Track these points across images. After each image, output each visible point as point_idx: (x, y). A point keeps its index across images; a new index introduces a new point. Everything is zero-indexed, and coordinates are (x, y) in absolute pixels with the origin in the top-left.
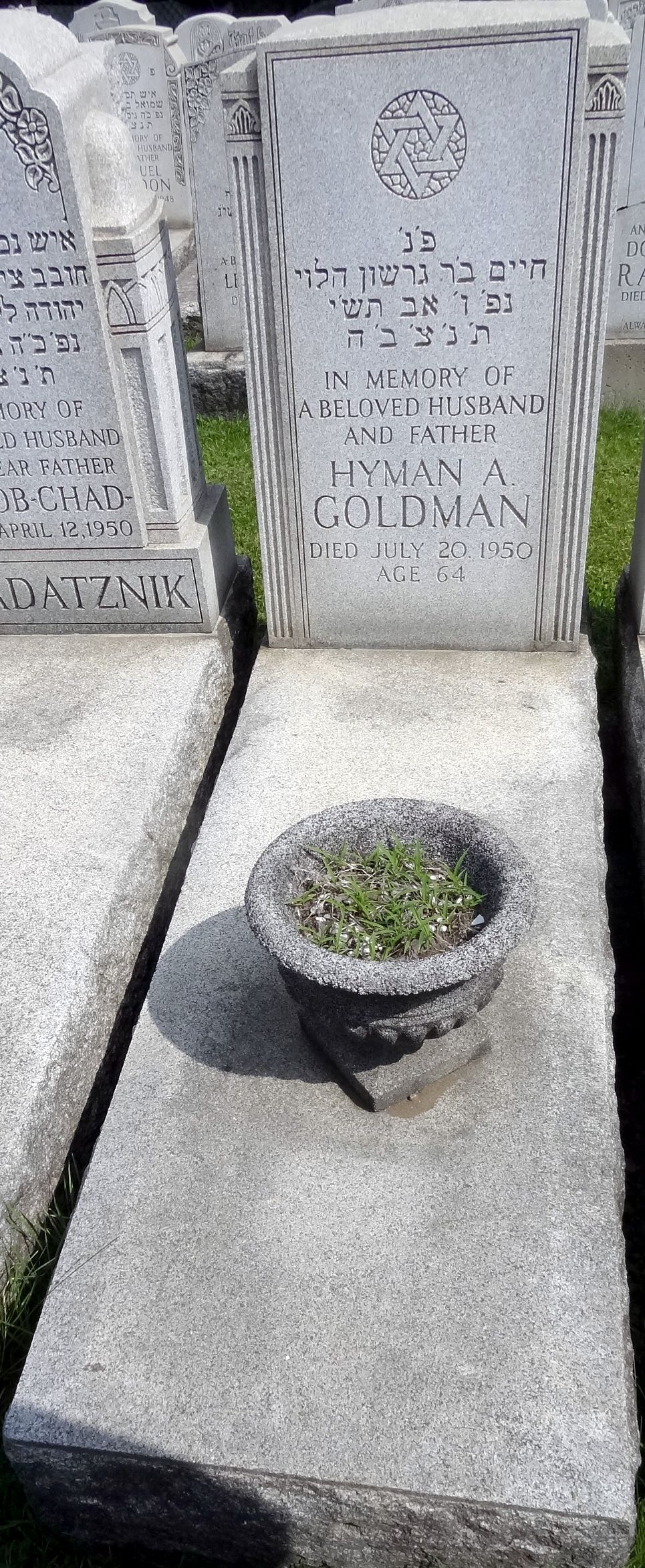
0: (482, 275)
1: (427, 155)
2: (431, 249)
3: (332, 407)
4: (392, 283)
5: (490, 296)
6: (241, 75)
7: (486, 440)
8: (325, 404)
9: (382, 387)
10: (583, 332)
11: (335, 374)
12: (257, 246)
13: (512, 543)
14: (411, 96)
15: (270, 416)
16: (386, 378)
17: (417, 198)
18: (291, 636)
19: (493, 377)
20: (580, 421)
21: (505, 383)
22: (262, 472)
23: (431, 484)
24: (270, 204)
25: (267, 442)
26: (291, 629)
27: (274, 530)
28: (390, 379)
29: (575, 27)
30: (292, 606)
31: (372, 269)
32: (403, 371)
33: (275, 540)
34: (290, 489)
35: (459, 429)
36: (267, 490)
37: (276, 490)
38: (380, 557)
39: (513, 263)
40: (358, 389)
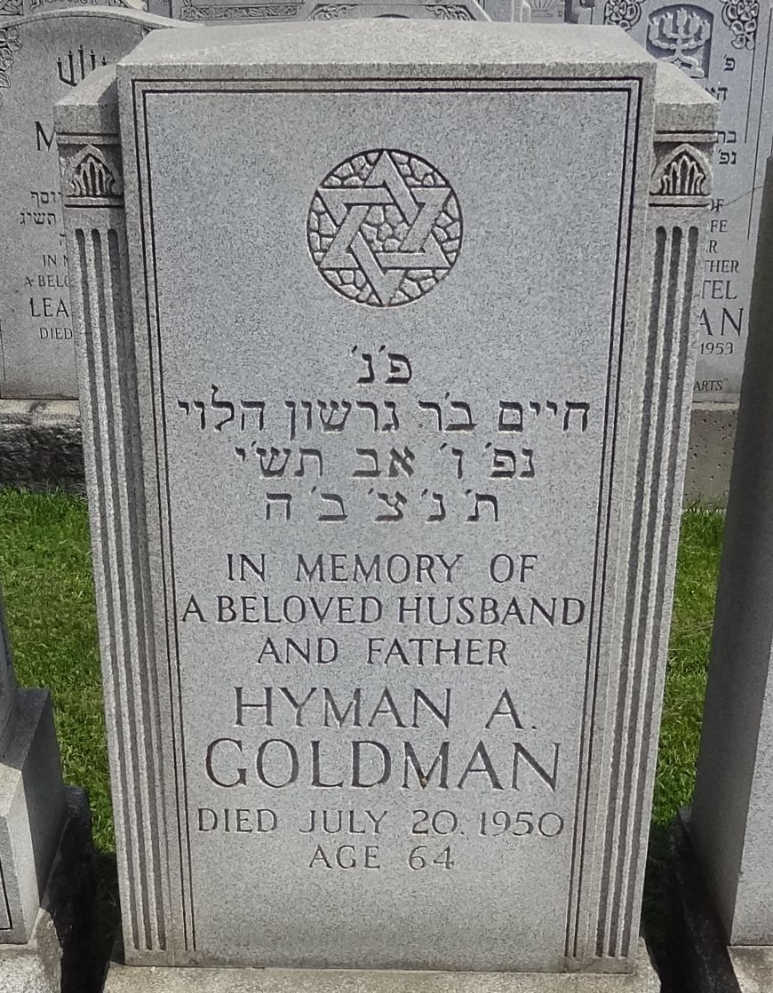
0: (487, 422)
1: (399, 243)
2: (405, 381)
3: (238, 606)
4: (341, 427)
5: (498, 452)
6: (91, 109)
7: (490, 662)
8: (226, 602)
9: (322, 579)
10: (647, 508)
11: (244, 558)
12: (114, 363)
13: (531, 814)
14: (373, 157)
15: (133, 617)
16: (328, 567)
17: (381, 305)
18: (163, 948)
19: (502, 569)
20: (641, 637)
21: (522, 580)
22: (118, 699)
23: (400, 724)
24: (138, 303)
25: (127, 655)
26: (162, 937)
27: (137, 788)
28: (334, 567)
29: (635, 74)
30: (166, 902)
31: (307, 404)
32: (357, 556)
33: (139, 803)
34: (166, 727)
35: (448, 644)
36: (127, 728)
37: (141, 728)
38: (315, 831)
39: (535, 405)
40: (280, 582)
